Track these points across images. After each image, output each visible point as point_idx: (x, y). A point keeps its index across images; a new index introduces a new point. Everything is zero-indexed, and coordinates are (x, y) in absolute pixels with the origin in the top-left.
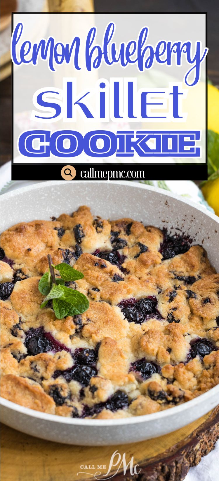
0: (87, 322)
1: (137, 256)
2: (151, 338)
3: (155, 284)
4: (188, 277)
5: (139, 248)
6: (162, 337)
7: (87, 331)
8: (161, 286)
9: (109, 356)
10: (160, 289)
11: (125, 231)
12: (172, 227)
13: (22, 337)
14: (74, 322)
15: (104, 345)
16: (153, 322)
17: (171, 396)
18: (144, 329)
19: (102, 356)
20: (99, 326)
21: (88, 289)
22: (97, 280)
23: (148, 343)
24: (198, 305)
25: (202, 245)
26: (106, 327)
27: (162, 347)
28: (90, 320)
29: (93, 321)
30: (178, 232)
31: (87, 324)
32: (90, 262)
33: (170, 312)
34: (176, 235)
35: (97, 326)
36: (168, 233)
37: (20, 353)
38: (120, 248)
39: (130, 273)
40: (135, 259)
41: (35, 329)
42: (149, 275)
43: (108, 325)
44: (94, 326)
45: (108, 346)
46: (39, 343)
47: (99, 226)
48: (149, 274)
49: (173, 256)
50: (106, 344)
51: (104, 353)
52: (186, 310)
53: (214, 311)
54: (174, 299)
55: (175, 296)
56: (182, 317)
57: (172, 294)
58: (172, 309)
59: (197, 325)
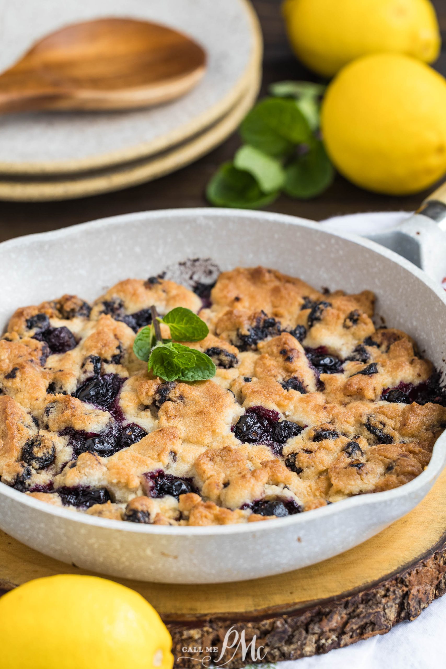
52: (322, 463)
53: (353, 483)
54: (322, 440)
55: (326, 438)
56: (307, 467)
57: (324, 433)
58: (304, 450)
59: (317, 489)
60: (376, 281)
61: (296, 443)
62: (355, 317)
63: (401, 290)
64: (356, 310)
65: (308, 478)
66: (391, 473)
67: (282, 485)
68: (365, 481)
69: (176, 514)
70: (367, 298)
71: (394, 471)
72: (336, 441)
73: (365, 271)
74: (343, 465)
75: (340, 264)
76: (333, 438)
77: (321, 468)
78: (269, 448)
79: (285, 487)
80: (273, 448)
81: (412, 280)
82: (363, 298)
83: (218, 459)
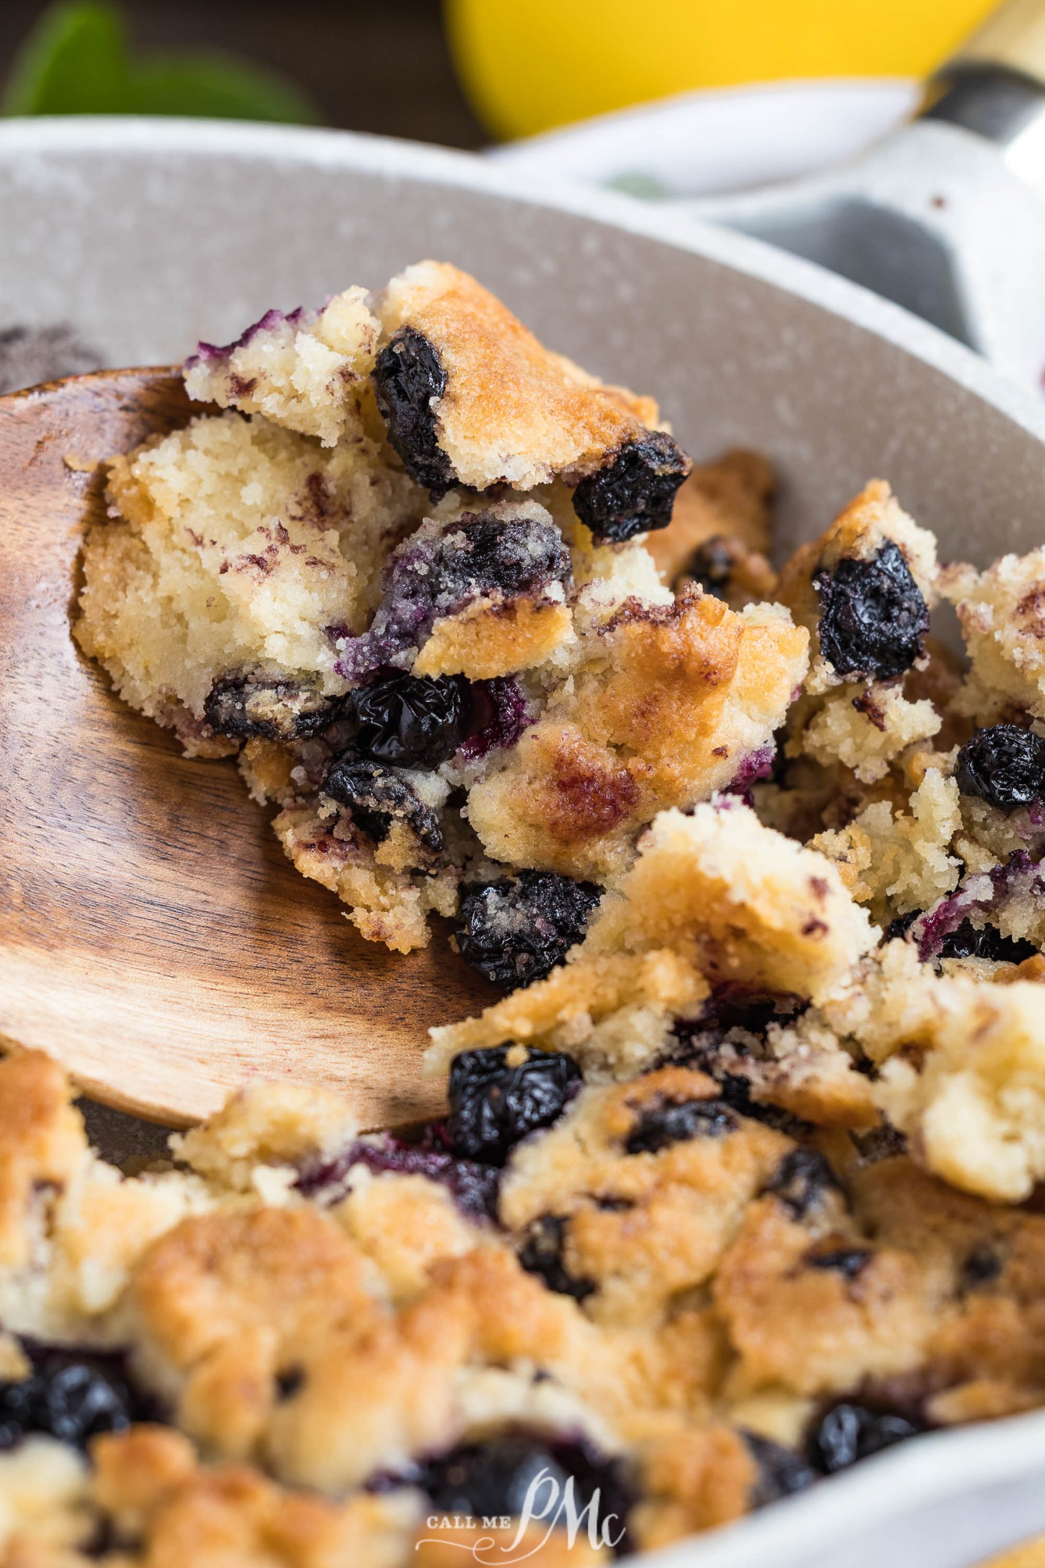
52: (680, 1251)
53: (828, 1342)
54: (666, 1145)
55: (684, 1135)
56: (618, 1273)
57: (673, 1116)
58: (591, 1196)
59: (672, 1375)
60: (782, 407)
61: (557, 1165)
62: (719, 570)
63: (893, 445)
64: (715, 541)
65: (621, 1320)
66: (992, 1291)
67: (525, 1368)
68: (884, 1331)
69: (82, 1528)
70: (748, 483)
71: (1003, 1281)
72: (728, 1149)
73: (729, 368)
74: (773, 1260)
75: (618, 338)
76: (711, 1133)
77: (681, 1274)
78: (440, 1191)
79: (540, 1377)
80: (458, 1191)
81: (951, 407)
82: (731, 482)
83: (238, 1264)
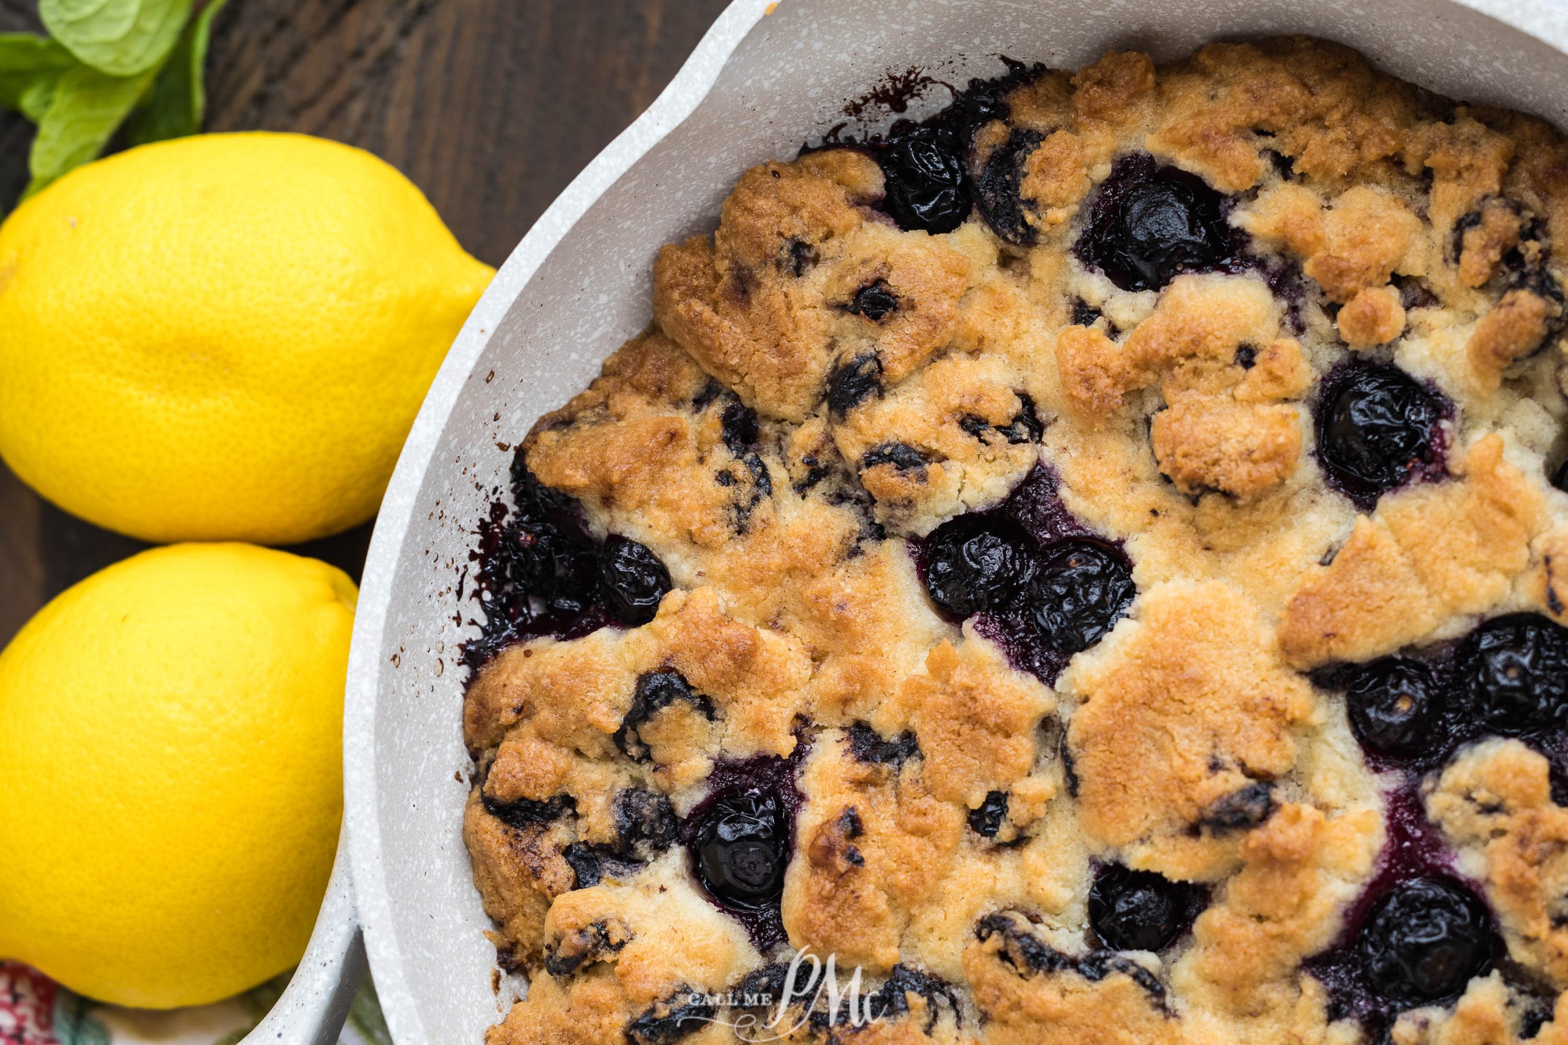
0: (1234, 767)
1: (708, 707)
2: (1220, 451)
3: (842, 571)
4: (729, 447)
5: (665, 709)
6: (1187, 408)
7: (1274, 753)
8: (844, 540)
9: (1392, 598)
10: (859, 540)
11: (547, 829)
12: (454, 618)
13: (1425, 1024)
14: (1265, 817)
15: (1343, 641)
16: (1087, 493)
17: (1521, 249)
18: (1148, 518)
19: (1402, 629)
20: (1227, 712)
21: (987, 857)
22: (936, 825)
23: (1255, 456)
24: (909, 330)
25: (515, 448)
26: (1217, 677)
27: (1242, 391)
28: (1214, 757)
29: (1210, 744)
30: (471, 585)
31: (1243, 765)
32: (853, 892)
33: (1000, 437)
34: (477, 594)
35: (1229, 718)
36: (476, 634)
37: (1510, 1003)
38: (668, 811)
39: (803, 712)
40: (718, 714)
41: (1332, 993)
42: (781, 623)
43: (1207, 668)
44: (1237, 732)
45: (1344, 621)
46: (1428, 935)
47: (606, 936)
48: (775, 623)
49: (635, 549)
50: (1334, 635)
51: (1383, 626)
